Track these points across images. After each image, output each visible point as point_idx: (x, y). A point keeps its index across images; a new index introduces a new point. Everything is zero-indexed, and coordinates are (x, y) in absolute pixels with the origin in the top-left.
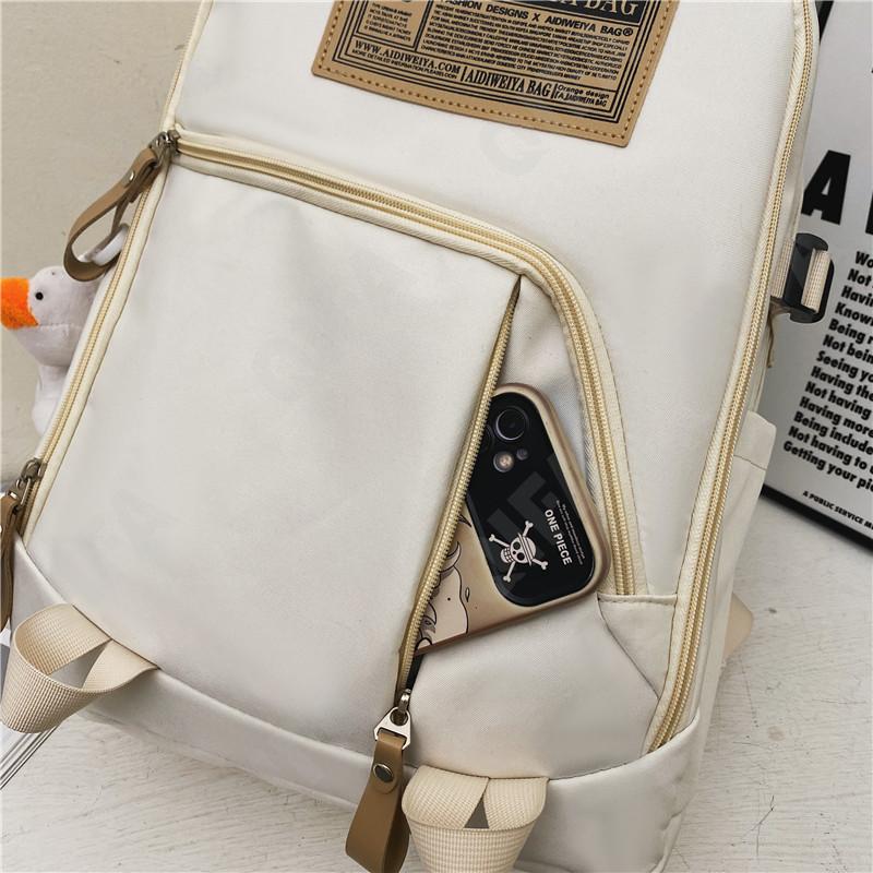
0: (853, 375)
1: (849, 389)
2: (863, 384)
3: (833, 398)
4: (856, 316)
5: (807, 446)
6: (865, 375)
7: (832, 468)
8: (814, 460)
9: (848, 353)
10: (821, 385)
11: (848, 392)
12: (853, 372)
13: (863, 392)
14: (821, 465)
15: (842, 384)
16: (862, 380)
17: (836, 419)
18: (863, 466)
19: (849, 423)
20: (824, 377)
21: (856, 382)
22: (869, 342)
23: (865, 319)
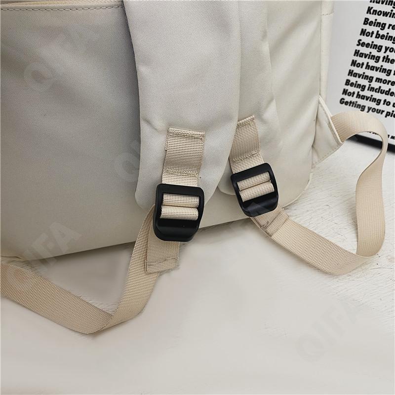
0: (380, 50)
1: (377, 59)
2: (386, 55)
3: (368, 67)
4: (379, 13)
5: (354, 99)
6: (386, 49)
7: (369, 109)
8: (359, 106)
9: (376, 37)
10: (360, 60)
11: (377, 61)
12: (379, 48)
13: (386, 59)
14: (363, 108)
15: (373, 57)
16: (385, 52)
17: (371, 79)
18: (388, 104)
19: (378, 80)
20: (361, 55)
21: (382, 54)
22: (389, 28)
23: (385, 14)
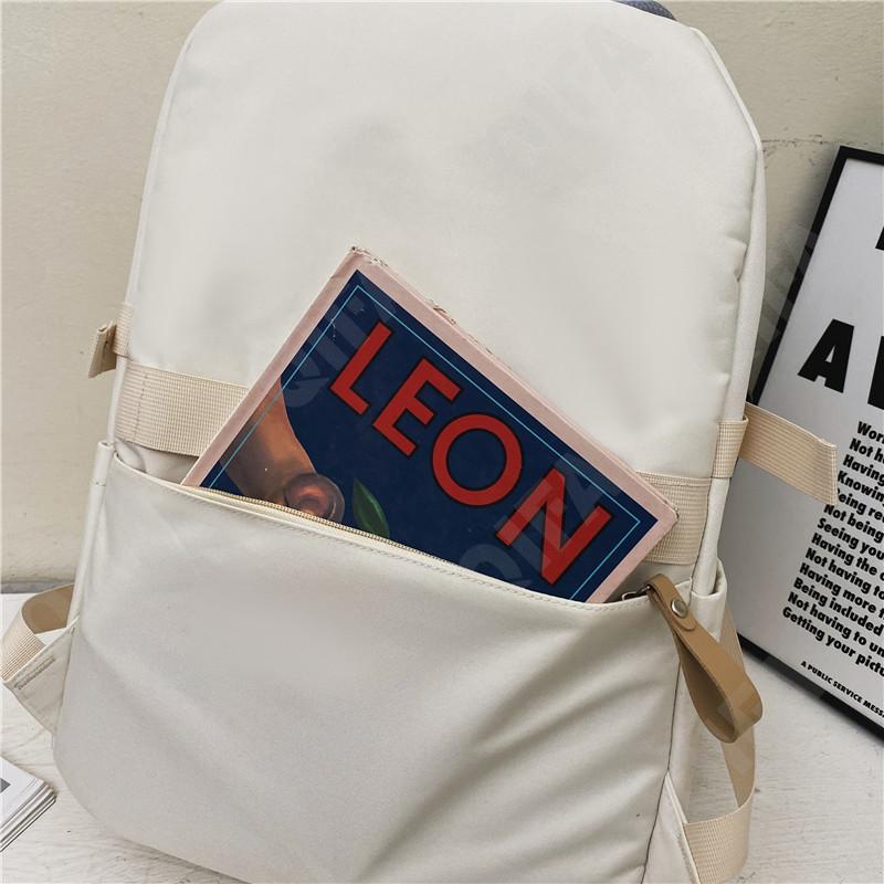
0: (854, 546)
1: (849, 560)
2: (863, 556)
3: (833, 567)
4: (857, 486)
5: (807, 615)
6: (865, 547)
7: (830, 640)
8: (813, 630)
9: (849, 523)
10: (821, 552)
11: (849, 563)
12: (854, 543)
13: (863, 564)
14: (820, 635)
15: (842, 554)
16: (862, 552)
17: (836, 590)
18: (863, 641)
19: (848, 595)
20: (824, 545)
21: (856, 553)
22: (870, 514)
23: (866, 490)
